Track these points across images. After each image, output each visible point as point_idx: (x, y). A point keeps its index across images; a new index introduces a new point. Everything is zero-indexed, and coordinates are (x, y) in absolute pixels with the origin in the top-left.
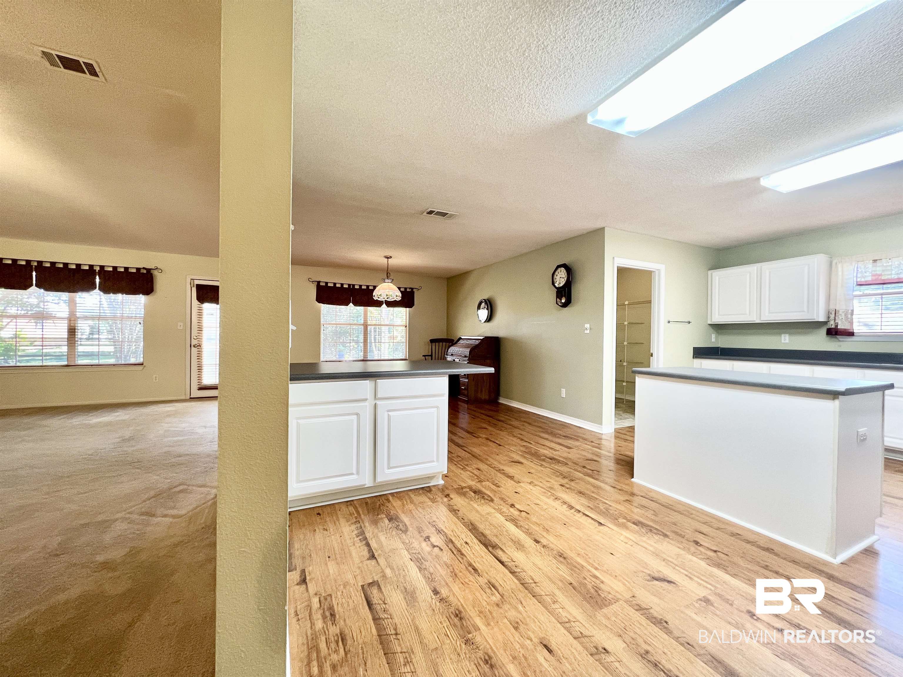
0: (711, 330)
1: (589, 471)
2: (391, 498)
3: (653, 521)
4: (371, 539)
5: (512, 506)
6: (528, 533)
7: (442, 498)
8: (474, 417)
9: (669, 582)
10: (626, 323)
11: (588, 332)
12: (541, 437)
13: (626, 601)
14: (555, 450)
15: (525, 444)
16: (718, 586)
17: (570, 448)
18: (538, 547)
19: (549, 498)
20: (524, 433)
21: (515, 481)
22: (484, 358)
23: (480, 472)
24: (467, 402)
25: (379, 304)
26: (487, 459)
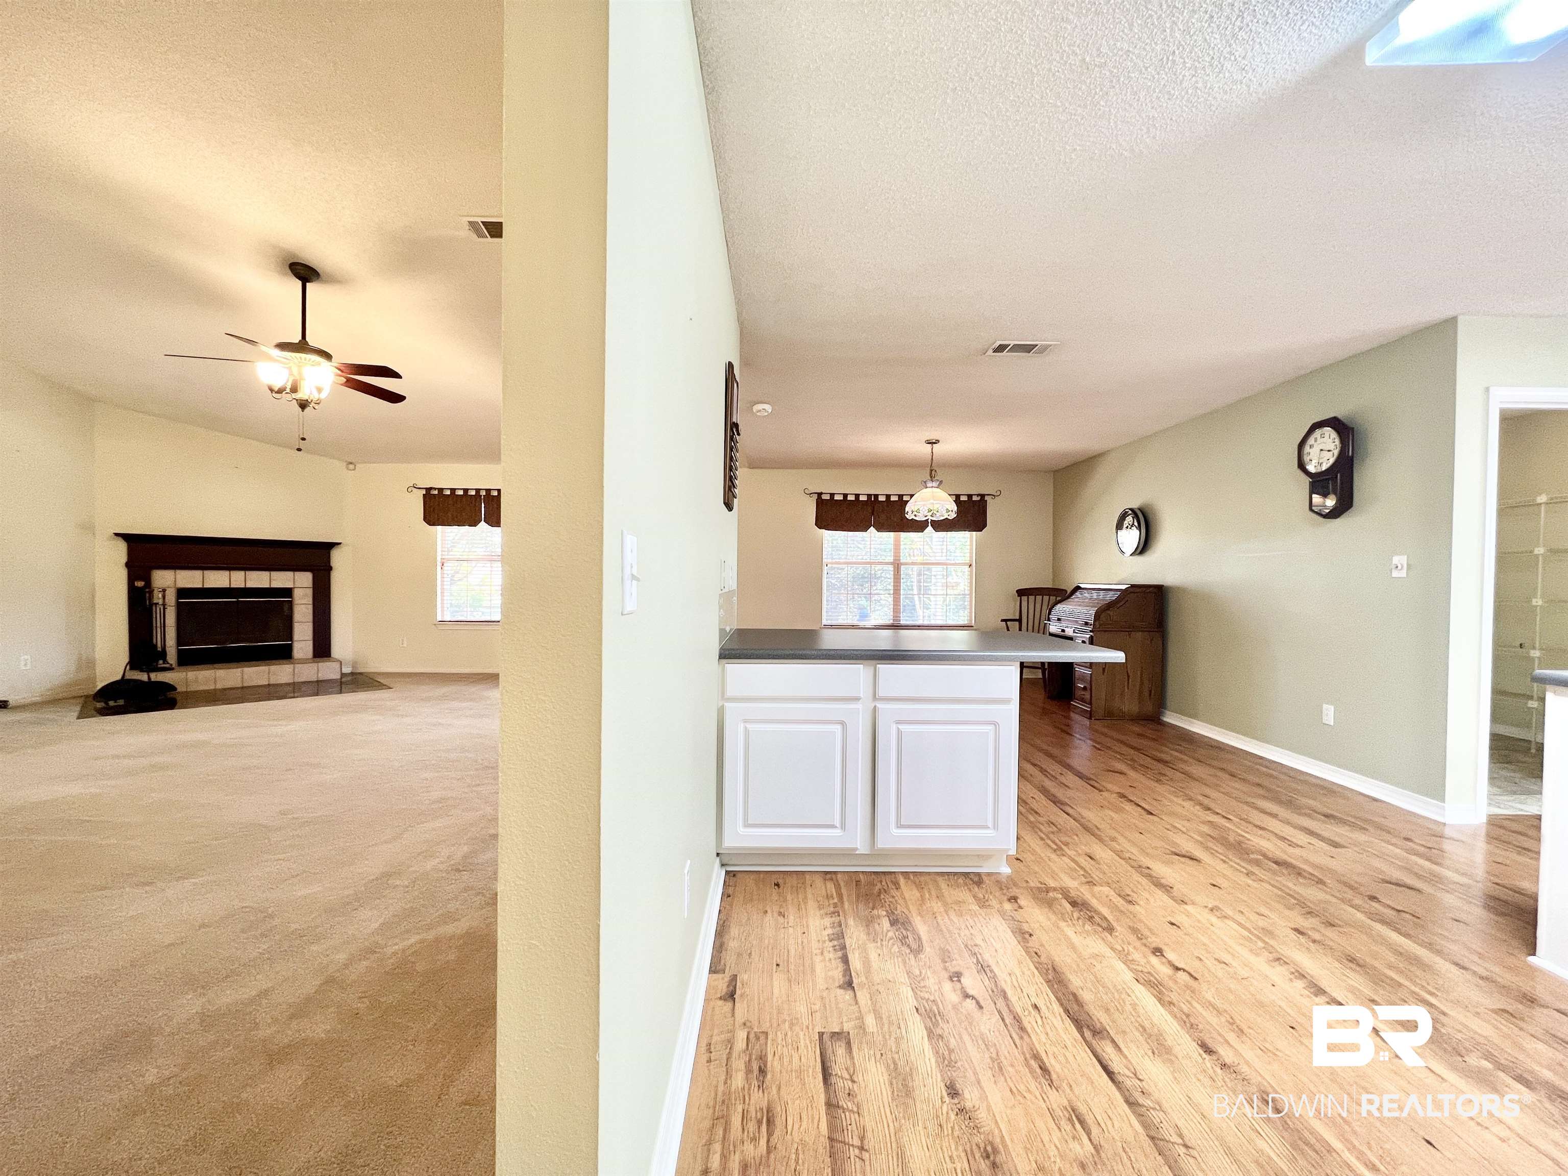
1: (1387, 911)
2: (902, 881)
4: (854, 949)
5: (1158, 951)
6: (1189, 1023)
7: (1001, 903)
8: (1099, 747)
10: (1538, 551)
11: (1402, 573)
12: (1257, 808)
14: (1292, 844)
15: (1213, 818)
17: (1336, 845)
18: (1208, 1064)
19: (1257, 955)
20: (1214, 794)
21: (1173, 898)
22: (1130, 629)
23: (1092, 862)
24: (1090, 715)
25: (919, 526)
26: (1113, 839)
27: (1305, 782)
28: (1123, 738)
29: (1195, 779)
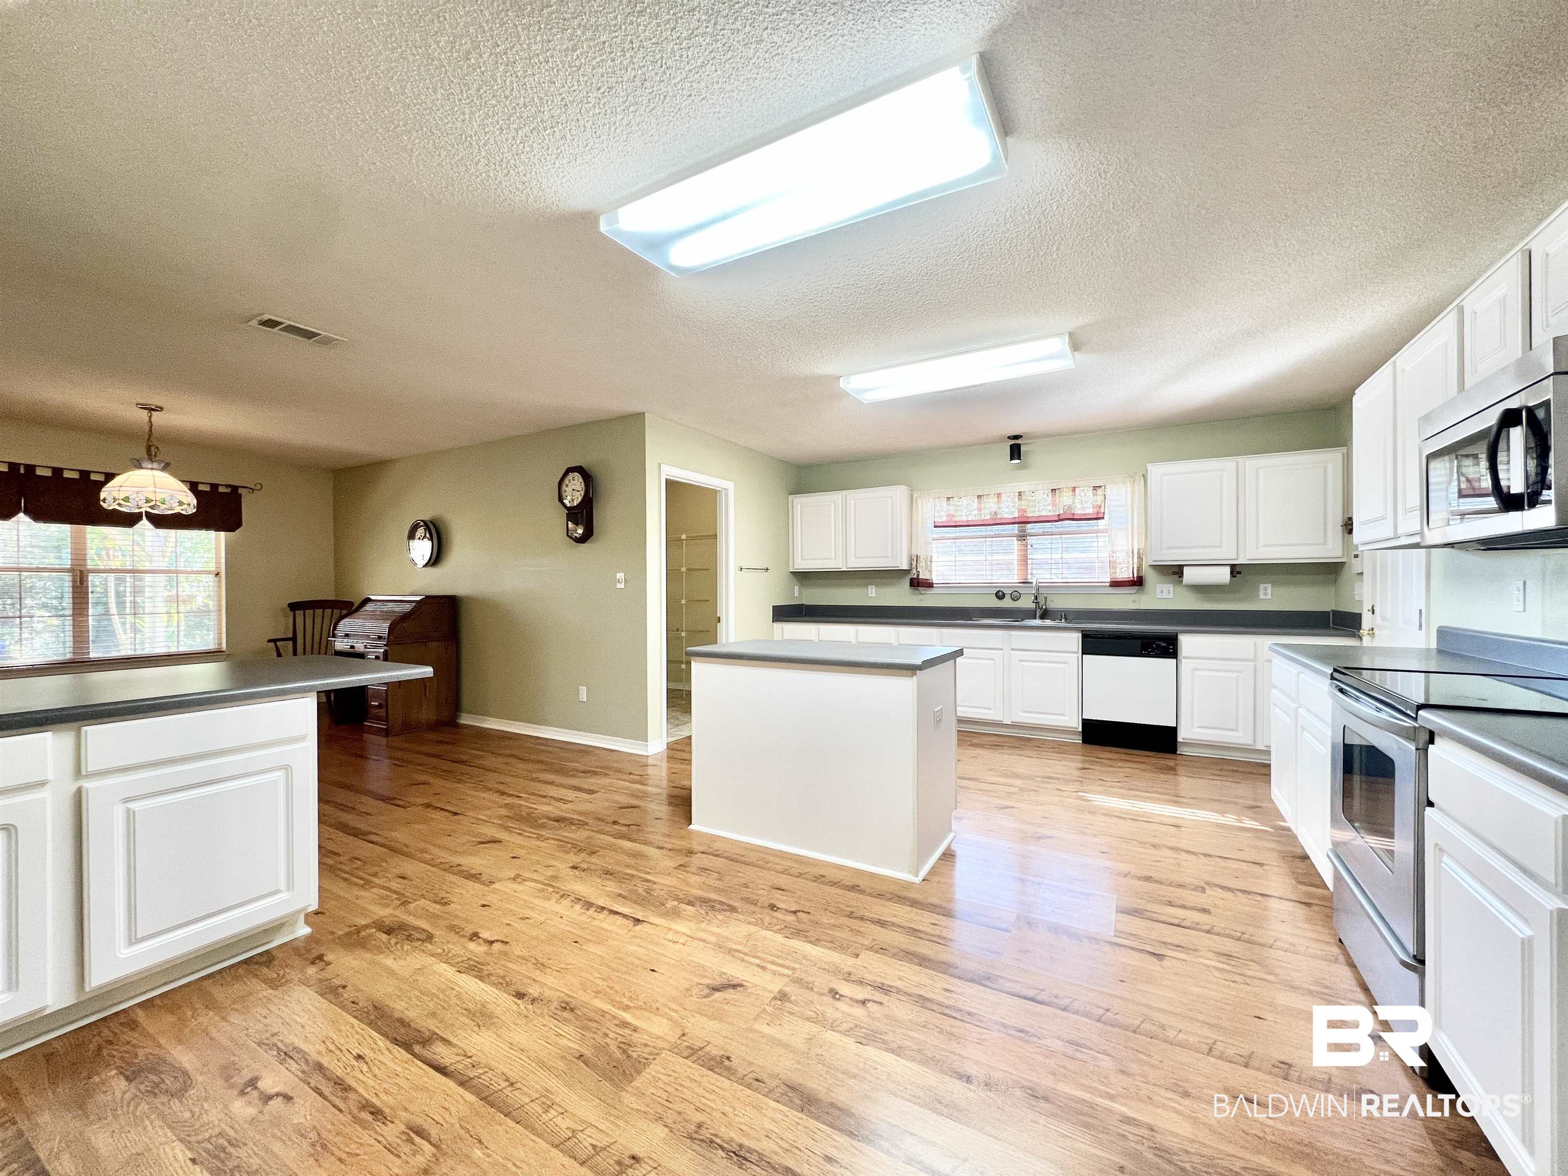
0: (795, 581)
1: (624, 828)
3: (717, 890)
5: (474, 936)
6: (503, 984)
7: (302, 971)
8: (399, 763)
9: (735, 986)
10: (683, 569)
11: (622, 586)
12: (541, 781)
13: (674, 1049)
14: (566, 802)
15: (509, 800)
16: (797, 966)
17: (591, 792)
18: (522, 1007)
19: (549, 899)
20: (508, 779)
21: (483, 883)
22: (424, 639)
23: (405, 881)
24: (387, 733)
25: (129, 520)
26: (423, 851)
27: (571, 750)
28: (423, 748)
29: (490, 770)
